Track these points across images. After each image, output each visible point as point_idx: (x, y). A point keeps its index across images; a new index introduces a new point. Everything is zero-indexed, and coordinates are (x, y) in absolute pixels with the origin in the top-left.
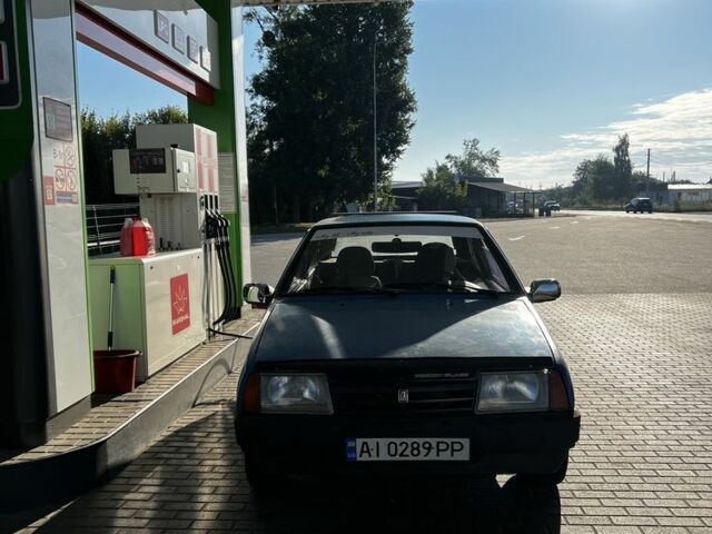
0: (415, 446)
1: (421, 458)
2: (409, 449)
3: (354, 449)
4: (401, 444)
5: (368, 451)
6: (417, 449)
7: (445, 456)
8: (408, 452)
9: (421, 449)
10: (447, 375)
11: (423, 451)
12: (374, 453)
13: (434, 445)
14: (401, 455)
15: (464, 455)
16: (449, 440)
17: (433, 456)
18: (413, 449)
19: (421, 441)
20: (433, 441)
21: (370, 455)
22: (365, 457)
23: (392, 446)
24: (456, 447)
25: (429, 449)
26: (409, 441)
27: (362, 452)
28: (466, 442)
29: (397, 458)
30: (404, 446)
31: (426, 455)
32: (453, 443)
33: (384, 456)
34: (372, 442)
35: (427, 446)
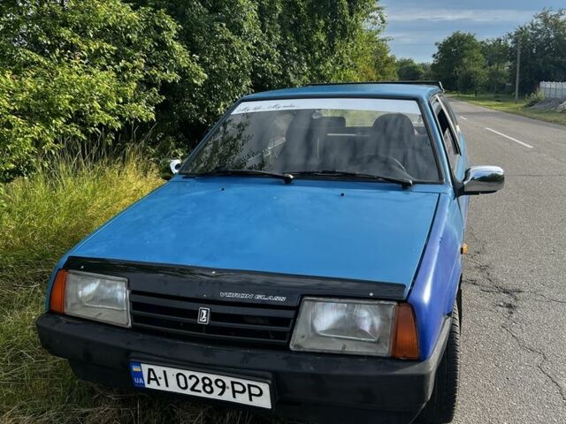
0: (207, 382)
1: (215, 396)
2: (201, 384)
3: (140, 375)
4: (190, 377)
5: (156, 379)
6: (210, 385)
7: (243, 399)
8: (199, 387)
9: (214, 385)
10: (259, 297)
11: (217, 390)
12: (162, 382)
13: (228, 384)
14: (192, 389)
15: (264, 402)
16: (246, 383)
17: (228, 396)
18: (205, 385)
19: (213, 377)
20: (228, 380)
21: (159, 384)
22: (153, 385)
23: (181, 379)
24: (255, 391)
25: (224, 387)
26: (200, 375)
27: (149, 379)
28: (265, 388)
29: (188, 392)
30: (194, 380)
31: (221, 394)
32: (249, 386)
33: (173, 387)
34: (159, 370)
35: (220, 384)
